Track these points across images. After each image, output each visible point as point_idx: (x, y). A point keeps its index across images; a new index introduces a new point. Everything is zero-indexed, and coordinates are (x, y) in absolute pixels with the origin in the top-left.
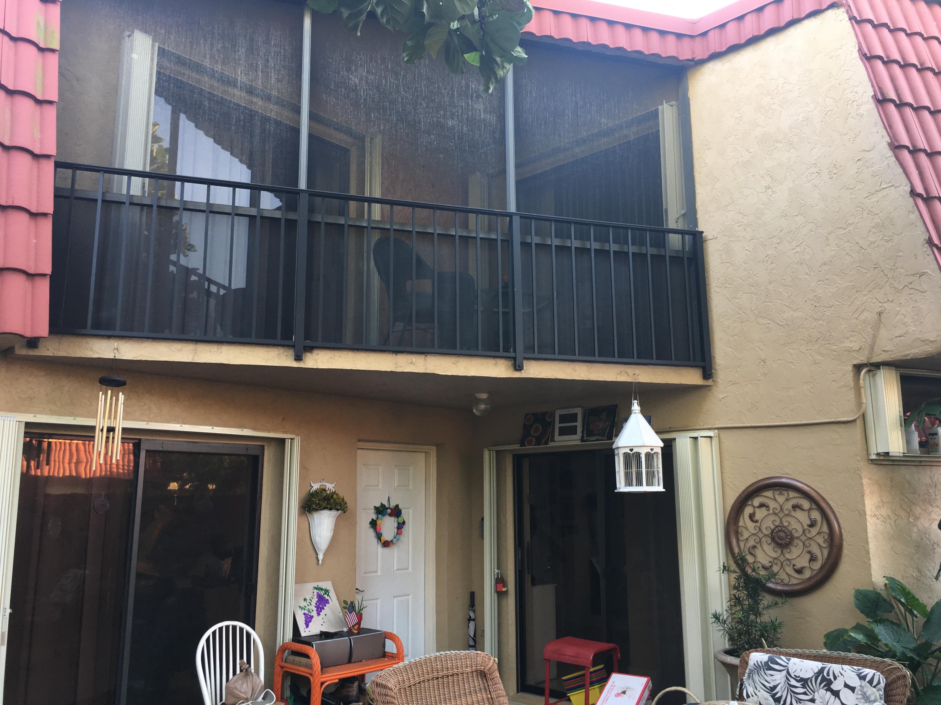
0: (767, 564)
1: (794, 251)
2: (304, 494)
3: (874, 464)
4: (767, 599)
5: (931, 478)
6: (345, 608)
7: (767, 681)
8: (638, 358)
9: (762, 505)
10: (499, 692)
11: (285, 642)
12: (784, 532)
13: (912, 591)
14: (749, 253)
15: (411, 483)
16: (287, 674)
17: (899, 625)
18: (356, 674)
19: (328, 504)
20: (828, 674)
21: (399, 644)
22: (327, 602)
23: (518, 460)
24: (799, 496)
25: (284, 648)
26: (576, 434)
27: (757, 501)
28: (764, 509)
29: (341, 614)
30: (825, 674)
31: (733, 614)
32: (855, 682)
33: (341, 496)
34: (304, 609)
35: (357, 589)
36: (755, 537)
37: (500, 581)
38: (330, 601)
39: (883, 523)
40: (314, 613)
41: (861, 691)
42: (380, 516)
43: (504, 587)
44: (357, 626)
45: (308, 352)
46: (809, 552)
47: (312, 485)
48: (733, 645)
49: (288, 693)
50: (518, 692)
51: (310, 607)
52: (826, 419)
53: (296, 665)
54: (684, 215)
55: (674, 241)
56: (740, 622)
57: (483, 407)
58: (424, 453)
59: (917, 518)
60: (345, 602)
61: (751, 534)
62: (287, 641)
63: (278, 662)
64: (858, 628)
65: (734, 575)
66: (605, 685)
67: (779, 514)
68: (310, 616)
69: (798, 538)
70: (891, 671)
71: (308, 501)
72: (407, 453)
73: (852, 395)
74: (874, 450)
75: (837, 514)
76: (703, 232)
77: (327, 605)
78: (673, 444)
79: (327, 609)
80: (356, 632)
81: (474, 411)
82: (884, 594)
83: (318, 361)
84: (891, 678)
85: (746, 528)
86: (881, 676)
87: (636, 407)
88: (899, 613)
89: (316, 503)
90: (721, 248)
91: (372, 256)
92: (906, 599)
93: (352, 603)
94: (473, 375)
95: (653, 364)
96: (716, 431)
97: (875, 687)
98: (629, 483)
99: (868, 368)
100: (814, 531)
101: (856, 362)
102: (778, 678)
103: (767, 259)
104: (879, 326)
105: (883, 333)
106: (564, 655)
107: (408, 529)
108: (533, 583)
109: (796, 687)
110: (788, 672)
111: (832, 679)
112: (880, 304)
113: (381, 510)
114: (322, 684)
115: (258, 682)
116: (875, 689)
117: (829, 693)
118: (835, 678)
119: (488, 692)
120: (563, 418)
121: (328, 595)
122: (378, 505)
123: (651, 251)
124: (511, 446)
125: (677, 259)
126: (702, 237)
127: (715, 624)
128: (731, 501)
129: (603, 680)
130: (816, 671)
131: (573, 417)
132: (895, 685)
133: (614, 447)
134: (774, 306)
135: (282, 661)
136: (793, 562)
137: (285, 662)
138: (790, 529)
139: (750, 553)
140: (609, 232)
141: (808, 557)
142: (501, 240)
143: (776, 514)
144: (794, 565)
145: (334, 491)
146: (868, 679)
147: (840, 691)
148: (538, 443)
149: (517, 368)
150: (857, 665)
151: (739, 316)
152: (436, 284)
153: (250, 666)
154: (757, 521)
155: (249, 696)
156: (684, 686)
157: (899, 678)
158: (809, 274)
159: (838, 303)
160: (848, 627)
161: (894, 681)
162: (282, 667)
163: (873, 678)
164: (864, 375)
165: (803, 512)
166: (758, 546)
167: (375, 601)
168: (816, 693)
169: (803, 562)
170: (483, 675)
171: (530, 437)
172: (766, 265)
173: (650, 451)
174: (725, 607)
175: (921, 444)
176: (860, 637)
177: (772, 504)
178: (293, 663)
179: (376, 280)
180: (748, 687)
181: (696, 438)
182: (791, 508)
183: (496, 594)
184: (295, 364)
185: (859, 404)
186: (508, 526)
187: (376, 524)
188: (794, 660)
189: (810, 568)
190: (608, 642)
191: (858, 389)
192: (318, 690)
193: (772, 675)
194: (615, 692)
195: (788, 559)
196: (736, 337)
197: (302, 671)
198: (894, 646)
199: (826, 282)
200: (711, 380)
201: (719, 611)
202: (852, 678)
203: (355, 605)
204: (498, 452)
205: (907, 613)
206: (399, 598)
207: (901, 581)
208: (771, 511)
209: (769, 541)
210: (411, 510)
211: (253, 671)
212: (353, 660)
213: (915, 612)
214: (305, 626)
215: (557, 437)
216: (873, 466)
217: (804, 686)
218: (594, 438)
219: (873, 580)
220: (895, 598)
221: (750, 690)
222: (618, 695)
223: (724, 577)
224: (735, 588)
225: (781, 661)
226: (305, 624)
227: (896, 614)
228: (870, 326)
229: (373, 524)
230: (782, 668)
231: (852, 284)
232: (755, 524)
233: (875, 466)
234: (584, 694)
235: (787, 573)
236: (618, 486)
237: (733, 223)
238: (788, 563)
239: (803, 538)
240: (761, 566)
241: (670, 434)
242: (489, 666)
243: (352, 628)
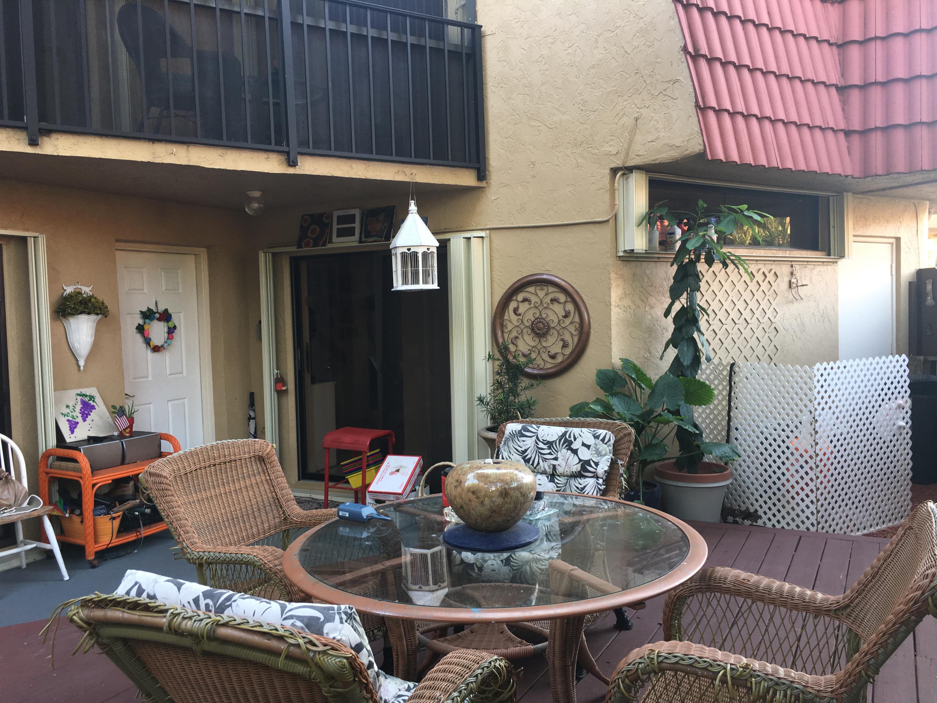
0: (526, 351)
1: (566, 52)
2: (56, 298)
3: (622, 260)
4: (524, 382)
5: (666, 272)
6: (113, 413)
7: (519, 446)
8: (415, 157)
9: (525, 300)
10: (277, 473)
11: (48, 448)
12: (542, 323)
13: (642, 369)
14: (525, 52)
15: (180, 286)
16: (53, 480)
17: (630, 397)
18: (131, 474)
19: (85, 308)
20: (570, 437)
21: (176, 444)
22: (93, 407)
23: (295, 262)
24: (557, 290)
25: (47, 455)
26: (354, 235)
27: (520, 297)
28: (526, 303)
29: (110, 420)
30: (567, 437)
31: (496, 396)
32: (590, 440)
33: (100, 299)
34: (68, 416)
35: (126, 395)
36: (518, 329)
37: (280, 380)
38: (96, 406)
39: (625, 313)
40: (80, 419)
41: (595, 448)
42: (147, 321)
43: (283, 386)
44: (129, 429)
45: (45, 136)
46: (562, 340)
47: (65, 288)
48: (494, 423)
49: (56, 497)
50: (299, 480)
51: (74, 414)
52: (584, 219)
53: (63, 469)
54: (463, 6)
55: (453, 33)
56: (501, 402)
57: (255, 205)
58: (193, 256)
59: (652, 307)
60: (114, 407)
61: (514, 326)
62: (51, 448)
63: (42, 469)
64: (598, 401)
65: (498, 363)
66: (380, 467)
67: (539, 308)
68: (75, 422)
69: (553, 328)
70: (620, 431)
71: (61, 305)
72: (174, 255)
73: (607, 197)
74: (621, 248)
75: (588, 306)
76: (481, 26)
77: (93, 411)
78: (448, 245)
79: (93, 415)
80: (128, 435)
81: (247, 210)
82: (620, 372)
83: (58, 147)
84: (619, 437)
85: (510, 321)
86: (612, 435)
87: (413, 207)
88: (631, 388)
89: (70, 307)
90: (499, 46)
91: (117, 27)
92: (637, 376)
93: (121, 407)
94: (243, 169)
95: (430, 164)
96: (488, 232)
97: (606, 444)
98: (405, 282)
99: (623, 172)
100: (568, 321)
101: (613, 165)
102: (529, 443)
103: (541, 59)
104: (635, 131)
105: (638, 138)
106: (342, 443)
107: (181, 334)
108: (313, 382)
109: (543, 449)
110: (537, 438)
111: (573, 440)
112: (638, 110)
113: (148, 315)
114: (94, 485)
115: (20, 488)
116: (606, 446)
117: (569, 452)
118: (575, 439)
119: (267, 474)
120: (342, 220)
121: (94, 401)
122: (144, 309)
123: (430, 43)
124: (288, 248)
125: (455, 54)
126: (480, 32)
127: (479, 406)
128: (498, 298)
129: (379, 462)
130: (560, 434)
131: (352, 218)
132: (622, 442)
133: (391, 247)
134: (545, 109)
135: (47, 467)
136: (548, 349)
137: (51, 468)
138: (548, 320)
139: (513, 343)
140: (387, 17)
141: (561, 344)
142: (269, 18)
143: (536, 307)
144: (549, 352)
145: (91, 294)
146: (601, 438)
147: (578, 449)
148: (316, 245)
149: (291, 164)
150: (593, 428)
151: (513, 117)
152: (195, 64)
153: (10, 473)
154: (520, 315)
155: (12, 502)
156: (451, 461)
157: (625, 435)
158: (578, 76)
159: (602, 107)
160: (590, 401)
161: (622, 438)
162: (47, 473)
163: (605, 437)
164: (619, 179)
165: (560, 305)
166: (520, 336)
167: (148, 406)
168: (559, 452)
169: (556, 349)
170: (261, 459)
171: (307, 239)
172: (540, 65)
173: (426, 250)
174: (489, 391)
175: (661, 243)
176: (598, 408)
177: (534, 299)
178: (60, 468)
179: (123, 56)
180: (504, 452)
181: (469, 239)
182: (549, 302)
183: (276, 393)
184: (30, 150)
185: (613, 205)
186: (287, 327)
187: (143, 329)
188: (543, 427)
189: (562, 353)
190: (383, 429)
191: (613, 191)
192: (90, 492)
193: (524, 441)
194: (390, 471)
195: (545, 347)
196: (509, 139)
197: (70, 475)
198: (625, 414)
199: (593, 85)
200: (484, 181)
201: (483, 394)
202: (588, 438)
203: (125, 409)
204: (274, 255)
205: (637, 387)
206: (174, 402)
207: (635, 361)
208: (532, 305)
209: (530, 331)
210: (182, 315)
211: (14, 478)
212: (127, 461)
213: (643, 385)
214: (70, 432)
215: (335, 239)
216: (620, 262)
217: (549, 448)
218: (372, 239)
219: (613, 361)
220: (628, 375)
221: (505, 454)
222: (392, 473)
223: (489, 364)
224: (498, 374)
225: (533, 428)
226: (70, 430)
227: (629, 389)
228: (628, 131)
229: (140, 329)
230: (533, 434)
231: (615, 88)
232: (518, 317)
233: (622, 262)
234: (361, 476)
235: (543, 359)
236: (394, 285)
237: (511, 19)
238: (545, 350)
239: (558, 328)
240: (521, 354)
241: (445, 235)
242: (267, 452)
243: (123, 432)
